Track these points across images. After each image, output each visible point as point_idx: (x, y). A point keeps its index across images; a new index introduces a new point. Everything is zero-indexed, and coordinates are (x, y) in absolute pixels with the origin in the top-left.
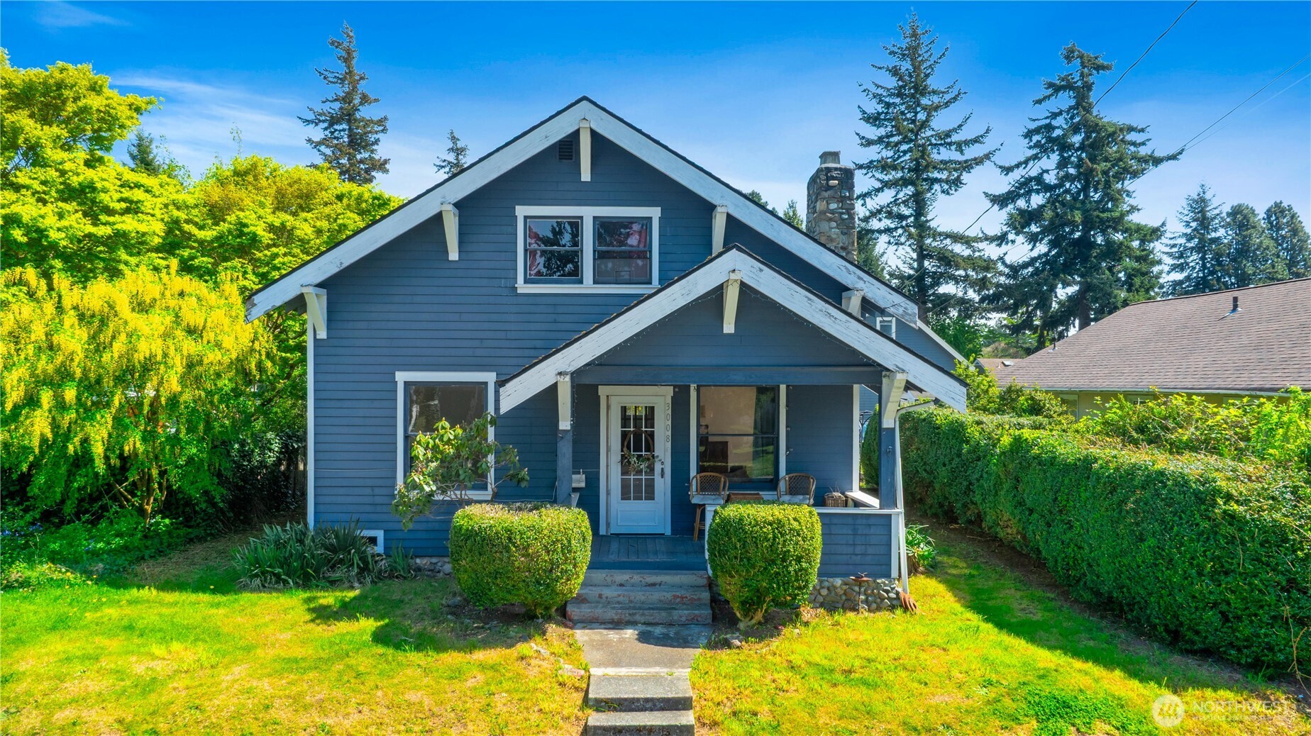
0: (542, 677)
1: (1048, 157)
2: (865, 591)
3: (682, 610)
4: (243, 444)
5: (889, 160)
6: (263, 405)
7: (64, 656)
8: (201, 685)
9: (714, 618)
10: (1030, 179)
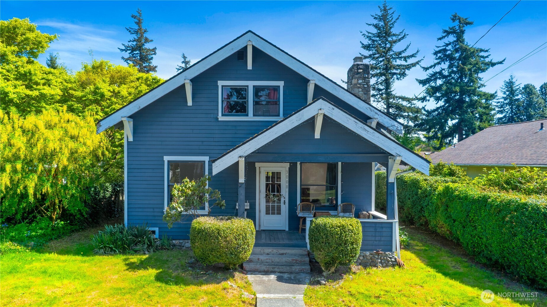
0: (234, 298)
1: (444, 63)
2: (380, 258)
3: (297, 266)
4: (95, 189)
5: (374, 65)
6: (104, 171)
7: (14, 286)
8: (77, 301)
9: (311, 270)
10: (436, 73)
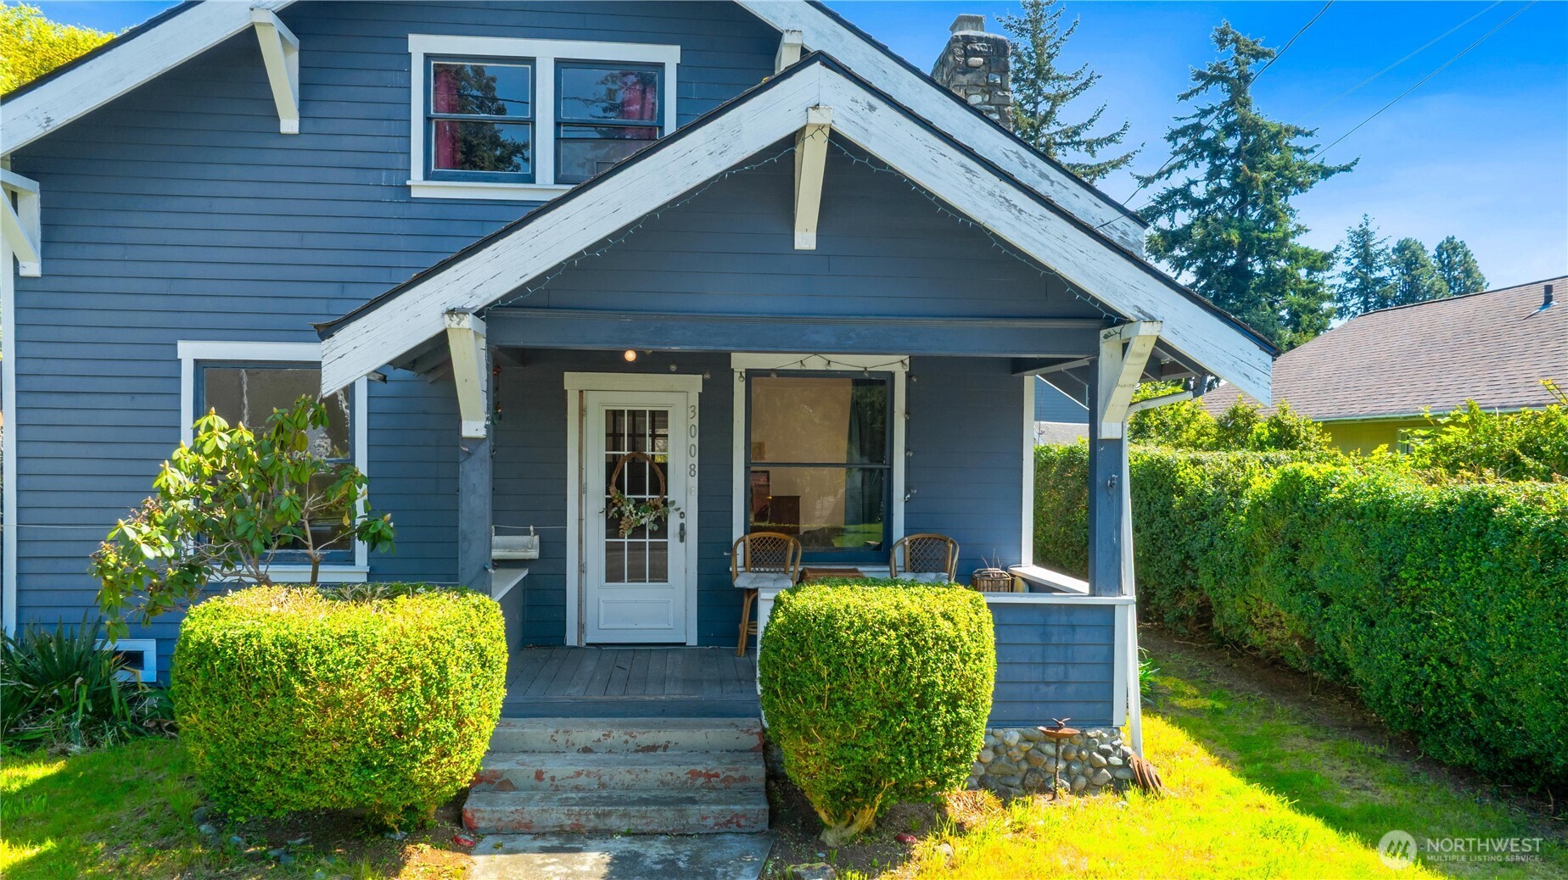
1: (1197, 166)
2: (1065, 753)
3: (709, 802)
10: (1175, 192)
